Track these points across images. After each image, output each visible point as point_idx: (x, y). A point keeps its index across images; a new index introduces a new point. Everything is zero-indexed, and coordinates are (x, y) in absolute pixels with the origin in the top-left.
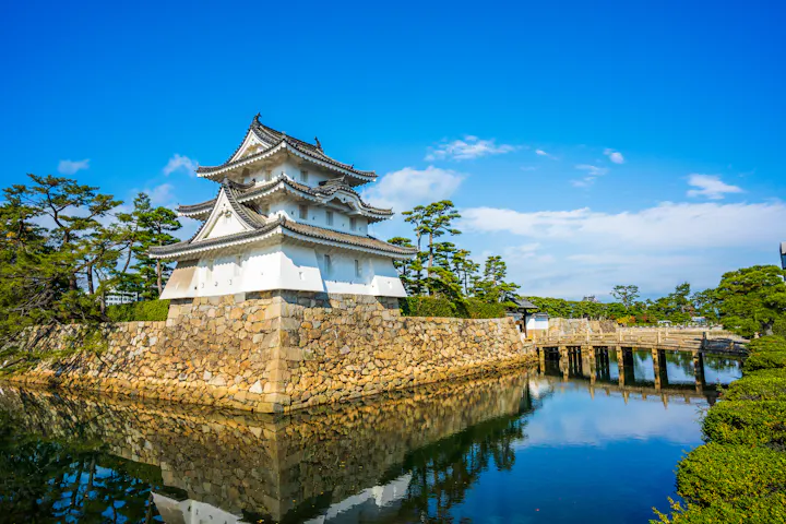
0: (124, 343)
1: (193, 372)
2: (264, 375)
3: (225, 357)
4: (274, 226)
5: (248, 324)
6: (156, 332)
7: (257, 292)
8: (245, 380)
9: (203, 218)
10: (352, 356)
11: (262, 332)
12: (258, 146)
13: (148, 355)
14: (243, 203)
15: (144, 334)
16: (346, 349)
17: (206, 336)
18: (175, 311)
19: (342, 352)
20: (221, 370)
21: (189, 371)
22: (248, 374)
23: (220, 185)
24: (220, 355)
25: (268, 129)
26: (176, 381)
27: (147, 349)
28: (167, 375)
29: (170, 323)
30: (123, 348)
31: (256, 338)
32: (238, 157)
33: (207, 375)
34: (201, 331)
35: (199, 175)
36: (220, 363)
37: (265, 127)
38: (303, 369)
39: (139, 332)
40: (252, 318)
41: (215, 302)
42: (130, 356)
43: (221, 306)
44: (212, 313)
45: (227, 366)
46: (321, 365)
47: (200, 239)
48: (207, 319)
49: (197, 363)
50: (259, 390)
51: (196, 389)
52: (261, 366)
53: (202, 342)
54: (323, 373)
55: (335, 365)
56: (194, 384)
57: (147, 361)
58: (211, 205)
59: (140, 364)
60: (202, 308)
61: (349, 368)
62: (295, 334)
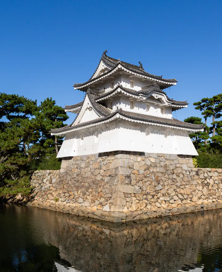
0: (40, 182)
1: (74, 198)
2: (111, 201)
3: (90, 190)
4: (115, 114)
5: (102, 171)
6: (55, 175)
7: (107, 153)
8: (101, 203)
9: (78, 112)
10: (163, 191)
11: (110, 176)
12: (106, 69)
13: (51, 188)
14: (98, 102)
15: (49, 177)
16: (160, 187)
17: (80, 178)
18: (64, 164)
19: (157, 188)
20: (88, 197)
21: (72, 197)
22: (102, 200)
23: (86, 93)
24: (87, 189)
25: (112, 59)
26: (65, 203)
27: (51, 185)
28: (60, 199)
29: (62, 170)
30: (40, 184)
31: (106, 179)
32: (95, 76)
33: (81, 200)
34: (78, 175)
35: (75, 88)
36: (87, 193)
37: (109, 58)
38: (134, 199)
39: (47, 175)
40: (104, 168)
41: (85, 159)
42: (43, 188)
43: (87, 161)
44: (83, 165)
45: (91, 195)
46: (145, 196)
47: (76, 123)
48: (81, 168)
49: (76, 193)
50: (108, 210)
51: (75, 207)
52: (109, 195)
53: (78, 181)
54: (146, 201)
55: (153, 196)
56: (74, 205)
57: (51, 192)
58: (81, 104)
59: (48, 193)
60: (78, 162)
61: (162, 198)
62: (128, 177)
